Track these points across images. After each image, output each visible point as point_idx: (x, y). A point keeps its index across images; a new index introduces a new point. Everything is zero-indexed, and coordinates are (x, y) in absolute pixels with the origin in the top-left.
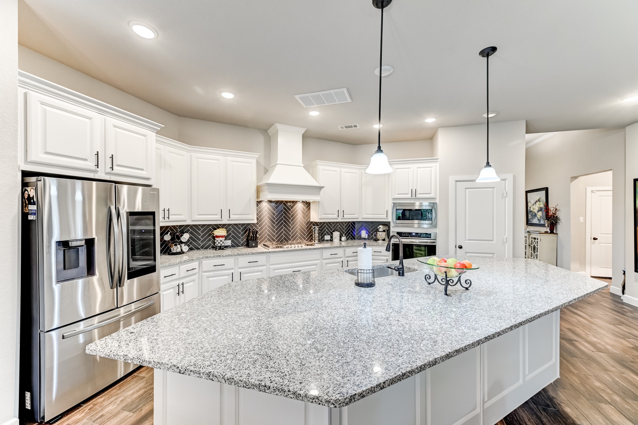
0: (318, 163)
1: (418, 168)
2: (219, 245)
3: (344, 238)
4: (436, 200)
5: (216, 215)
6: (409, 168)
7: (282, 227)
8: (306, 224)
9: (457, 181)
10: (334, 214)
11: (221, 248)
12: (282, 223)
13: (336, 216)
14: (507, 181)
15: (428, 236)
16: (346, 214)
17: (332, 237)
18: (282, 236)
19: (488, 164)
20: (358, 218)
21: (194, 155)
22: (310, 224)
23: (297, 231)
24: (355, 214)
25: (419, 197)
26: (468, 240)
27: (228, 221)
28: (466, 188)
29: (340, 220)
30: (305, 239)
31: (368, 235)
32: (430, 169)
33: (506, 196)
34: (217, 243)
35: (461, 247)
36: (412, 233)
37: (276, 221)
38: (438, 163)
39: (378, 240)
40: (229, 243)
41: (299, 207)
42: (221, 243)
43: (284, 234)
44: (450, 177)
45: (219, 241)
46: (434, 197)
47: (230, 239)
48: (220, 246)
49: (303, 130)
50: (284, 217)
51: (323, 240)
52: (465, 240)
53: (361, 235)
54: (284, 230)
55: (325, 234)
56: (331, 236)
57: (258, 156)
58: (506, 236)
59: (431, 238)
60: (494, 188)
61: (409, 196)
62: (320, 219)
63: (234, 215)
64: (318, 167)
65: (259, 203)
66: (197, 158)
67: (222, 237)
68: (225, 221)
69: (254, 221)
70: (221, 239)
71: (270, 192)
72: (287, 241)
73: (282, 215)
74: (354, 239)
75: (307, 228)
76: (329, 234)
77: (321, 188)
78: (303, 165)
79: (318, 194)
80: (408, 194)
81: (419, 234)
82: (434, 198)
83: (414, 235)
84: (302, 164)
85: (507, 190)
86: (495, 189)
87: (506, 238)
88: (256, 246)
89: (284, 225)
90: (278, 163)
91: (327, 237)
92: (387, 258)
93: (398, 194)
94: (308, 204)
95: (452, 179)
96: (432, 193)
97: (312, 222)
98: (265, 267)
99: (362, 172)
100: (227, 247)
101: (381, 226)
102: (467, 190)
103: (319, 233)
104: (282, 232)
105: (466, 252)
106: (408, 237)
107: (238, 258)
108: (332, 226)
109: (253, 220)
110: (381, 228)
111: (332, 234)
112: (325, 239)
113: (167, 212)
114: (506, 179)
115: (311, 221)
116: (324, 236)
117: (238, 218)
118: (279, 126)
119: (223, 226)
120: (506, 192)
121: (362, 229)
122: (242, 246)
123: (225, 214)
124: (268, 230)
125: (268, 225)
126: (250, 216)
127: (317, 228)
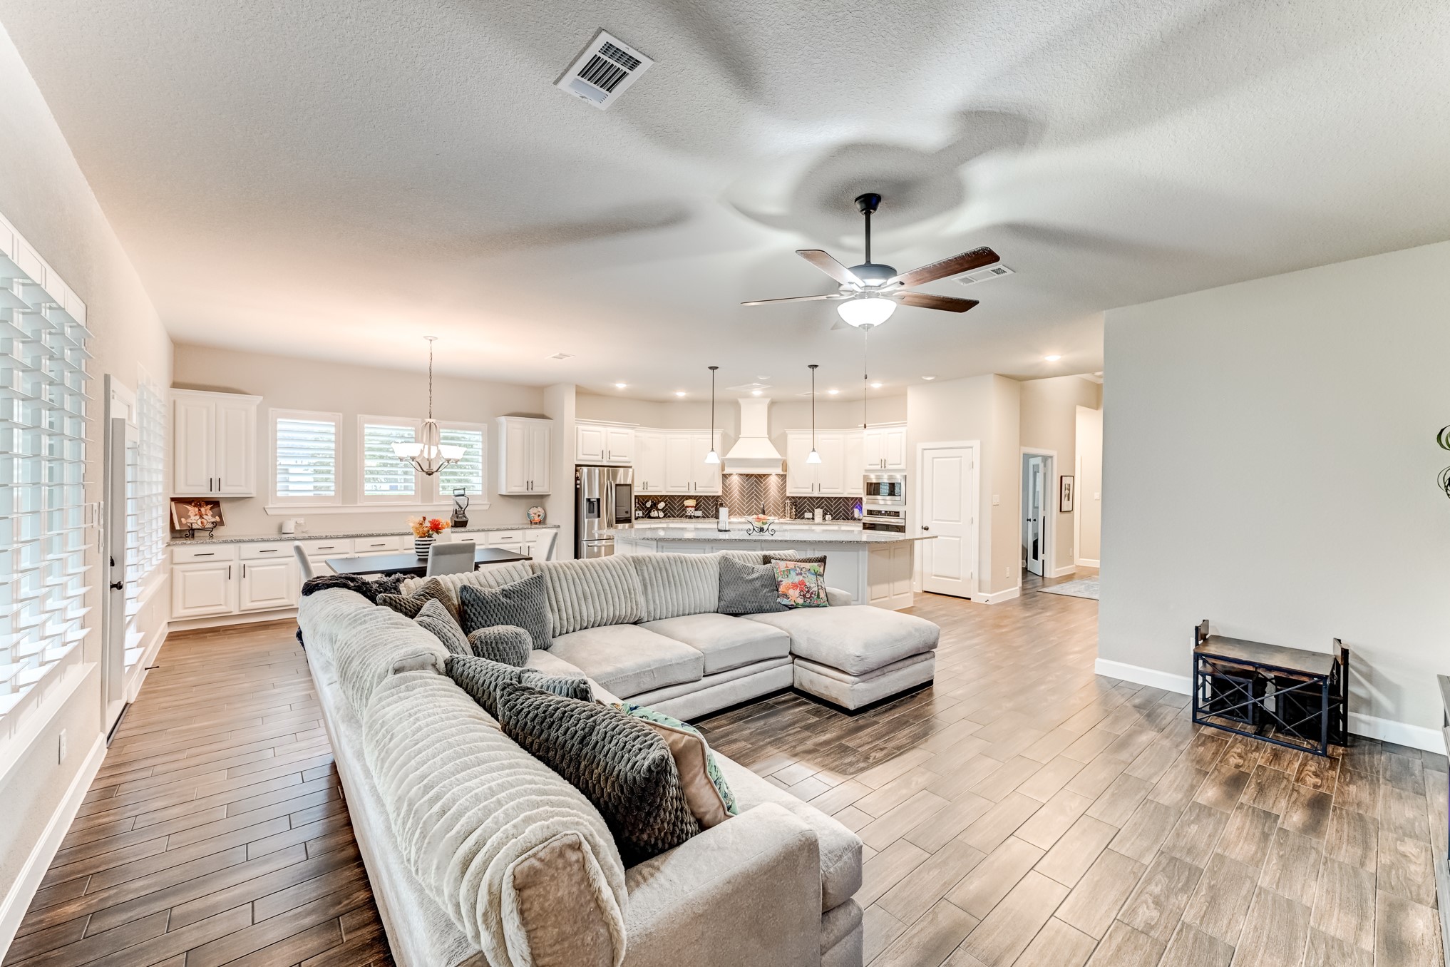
0: (786, 433)
1: (889, 433)
2: (689, 514)
3: (828, 517)
4: (905, 472)
5: (684, 487)
6: (881, 434)
7: (753, 501)
8: (781, 499)
9: (924, 450)
10: (808, 488)
11: (690, 517)
12: (753, 497)
13: (810, 490)
15: (896, 514)
16: (823, 488)
17: (813, 515)
18: (753, 510)
19: (814, 450)
22: (786, 499)
23: (771, 506)
24: (837, 488)
25: (888, 469)
26: (935, 520)
27: (695, 493)
28: (933, 458)
29: (816, 494)
30: (779, 515)
32: (900, 434)
33: (973, 467)
34: (687, 512)
35: (926, 529)
36: (881, 511)
37: (747, 494)
38: (907, 428)
40: (699, 513)
41: (773, 482)
42: (691, 512)
43: (755, 508)
44: (917, 444)
45: (689, 511)
46: (905, 468)
47: (701, 510)
50: (755, 490)
51: (803, 518)
52: (932, 521)
53: (854, 515)
54: (755, 504)
55: (805, 511)
56: (812, 513)
58: (973, 516)
59: (899, 516)
61: (878, 467)
63: (700, 487)
64: (788, 436)
65: (725, 476)
67: (691, 507)
68: (692, 493)
70: (690, 509)
71: (738, 466)
73: (753, 488)
74: (849, 519)
75: (781, 503)
76: (809, 512)
77: (782, 460)
78: (768, 436)
80: (877, 465)
81: (889, 512)
82: (902, 470)
83: (884, 514)
84: (766, 434)
85: (973, 460)
86: (962, 458)
87: (972, 518)
89: (755, 499)
90: (741, 435)
91: (808, 515)
93: (870, 465)
95: (918, 447)
96: (903, 463)
97: (789, 497)
100: (698, 517)
102: (935, 460)
103: (796, 509)
104: (753, 506)
106: (878, 515)
108: (814, 502)
109: (719, 492)
111: (814, 511)
112: (805, 517)
113: (645, 484)
114: (974, 447)
115: (786, 495)
116: (803, 514)
117: (702, 491)
118: (742, 402)
119: (692, 497)
120: (973, 462)
122: (712, 517)
123: (692, 486)
124: (738, 504)
125: (738, 499)
126: (716, 489)
127: (789, 503)
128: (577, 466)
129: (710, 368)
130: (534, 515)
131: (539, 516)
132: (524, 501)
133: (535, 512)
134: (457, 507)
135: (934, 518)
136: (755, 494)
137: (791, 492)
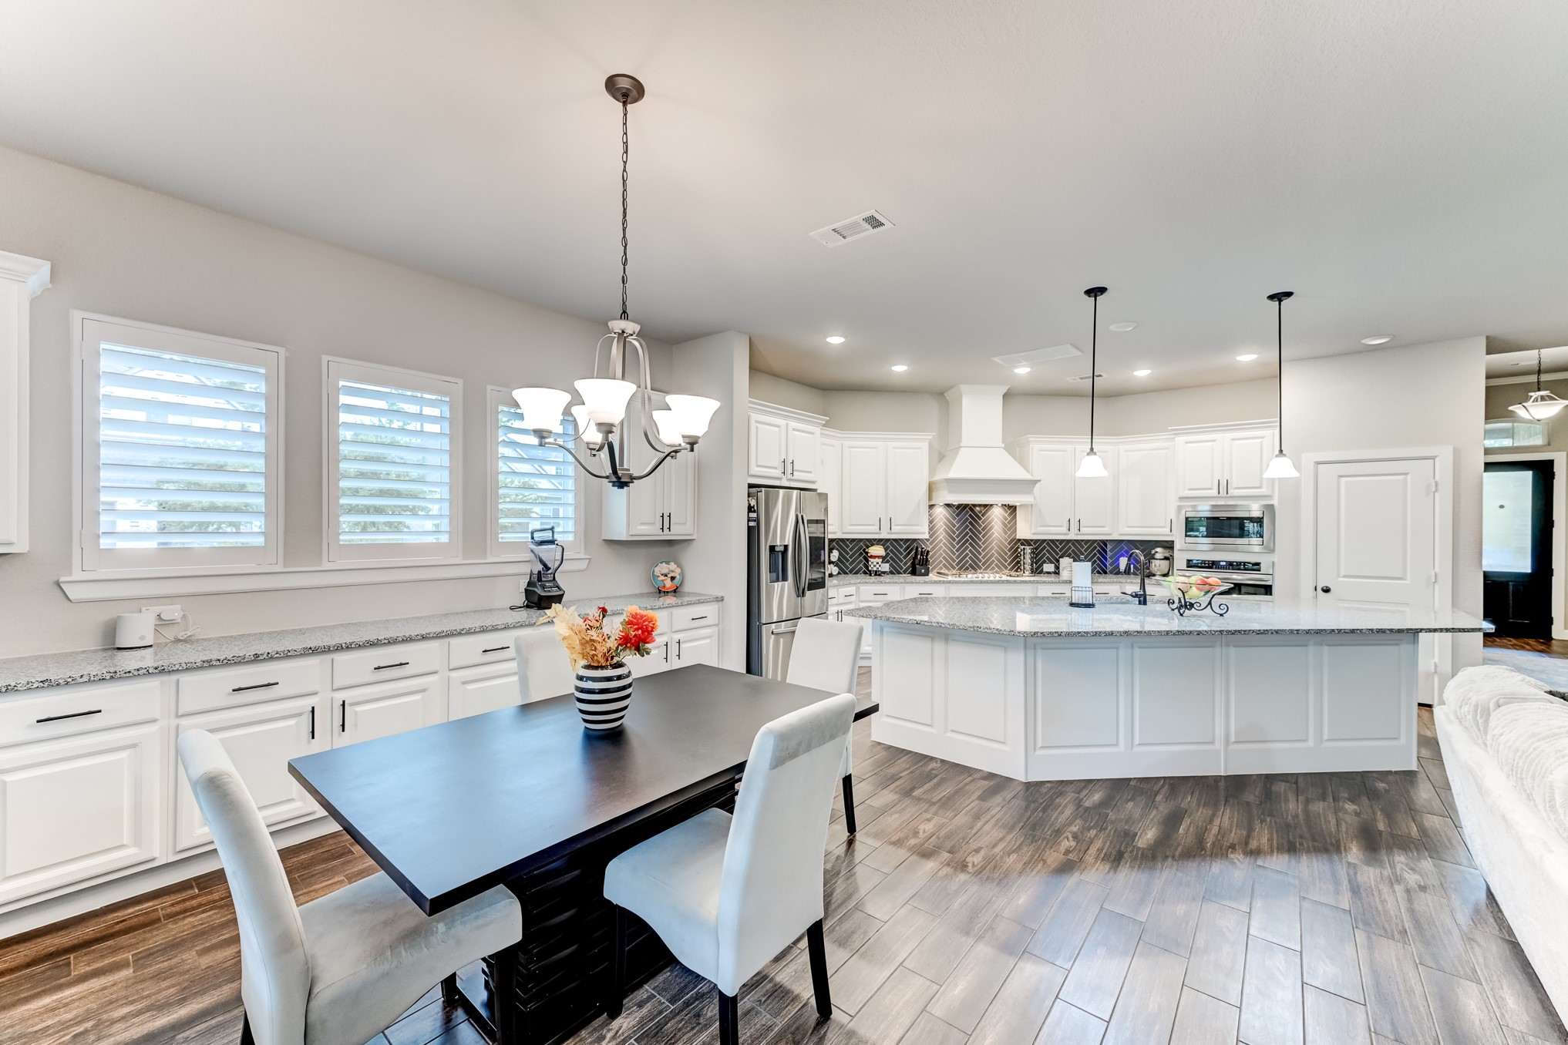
0: (1030, 439)
1: (1233, 440)
2: (875, 569)
4: (1272, 500)
5: (873, 525)
6: (1214, 441)
7: (967, 547)
8: (1009, 543)
9: (1318, 463)
10: (1062, 526)
11: (878, 574)
12: (967, 540)
13: (1064, 529)
14: (1437, 460)
15: (1254, 567)
16: (1084, 527)
17: (1057, 568)
18: (967, 561)
19: (1281, 454)
20: (1110, 534)
21: (846, 443)
22: (1016, 544)
23: (993, 554)
24: (1104, 527)
25: (1235, 495)
26: (1345, 576)
27: (888, 535)
28: (1342, 476)
29: (1072, 536)
30: (1006, 568)
32: (1260, 440)
33: (1436, 490)
34: (872, 566)
35: (1327, 590)
36: (1219, 562)
37: (957, 537)
38: (1278, 430)
39: (1154, 575)
40: (886, 567)
41: (997, 515)
42: (878, 566)
43: (970, 558)
44: (1303, 455)
45: (875, 564)
46: (1269, 493)
47: (887, 562)
48: (876, 571)
49: (1004, 390)
50: (970, 530)
51: (1041, 572)
52: (1338, 577)
53: (1118, 567)
54: (970, 551)
55: (1044, 562)
56: (1055, 564)
57: (931, 437)
58: (1437, 570)
59: (1259, 570)
60: (1407, 474)
61: (1211, 492)
62: (1033, 534)
63: (896, 525)
64: (1030, 446)
65: (931, 507)
66: (850, 447)
67: (879, 557)
68: (884, 535)
69: (924, 535)
70: (877, 560)
71: (950, 492)
72: (975, 570)
73: (967, 526)
74: (1105, 573)
75: (1010, 550)
76: (1051, 562)
77: (1035, 482)
78: (1003, 445)
79: (1030, 492)
80: (1207, 489)
81: (1235, 564)
82: (1269, 497)
83: (1224, 566)
84: (1002, 443)
85: (1437, 478)
86: (1409, 476)
87: (1436, 573)
88: (927, 574)
89: (970, 544)
90: (962, 446)
91: (1049, 567)
93: (1190, 489)
94: (1012, 509)
95: (1307, 459)
96: (1264, 486)
97: (1019, 540)
99: (1119, 450)
100: (884, 573)
101: (1159, 550)
102: (1343, 480)
103: (1032, 558)
104: (967, 554)
105: (1338, 600)
106: (1211, 568)
107: (904, 588)
108: (1057, 547)
109: (924, 533)
110: (1160, 552)
111: (1058, 561)
112: (1044, 570)
114: (1436, 456)
115: (1018, 538)
116: (1042, 565)
117: (900, 531)
118: (964, 388)
119: (879, 542)
120: (1437, 482)
121: (1121, 555)
122: (905, 572)
123: (885, 524)
124: (944, 551)
125: (944, 544)
126: (919, 527)
127: (1028, 550)
128: (751, 486)
129: (1089, 292)
130: (662, 578)
131: (673, 578)
132: (642, 552)
133: (665, 571)
134: (540, 567)
135: (1342, 574)
136: (971, 537)
137: (1036, 532)
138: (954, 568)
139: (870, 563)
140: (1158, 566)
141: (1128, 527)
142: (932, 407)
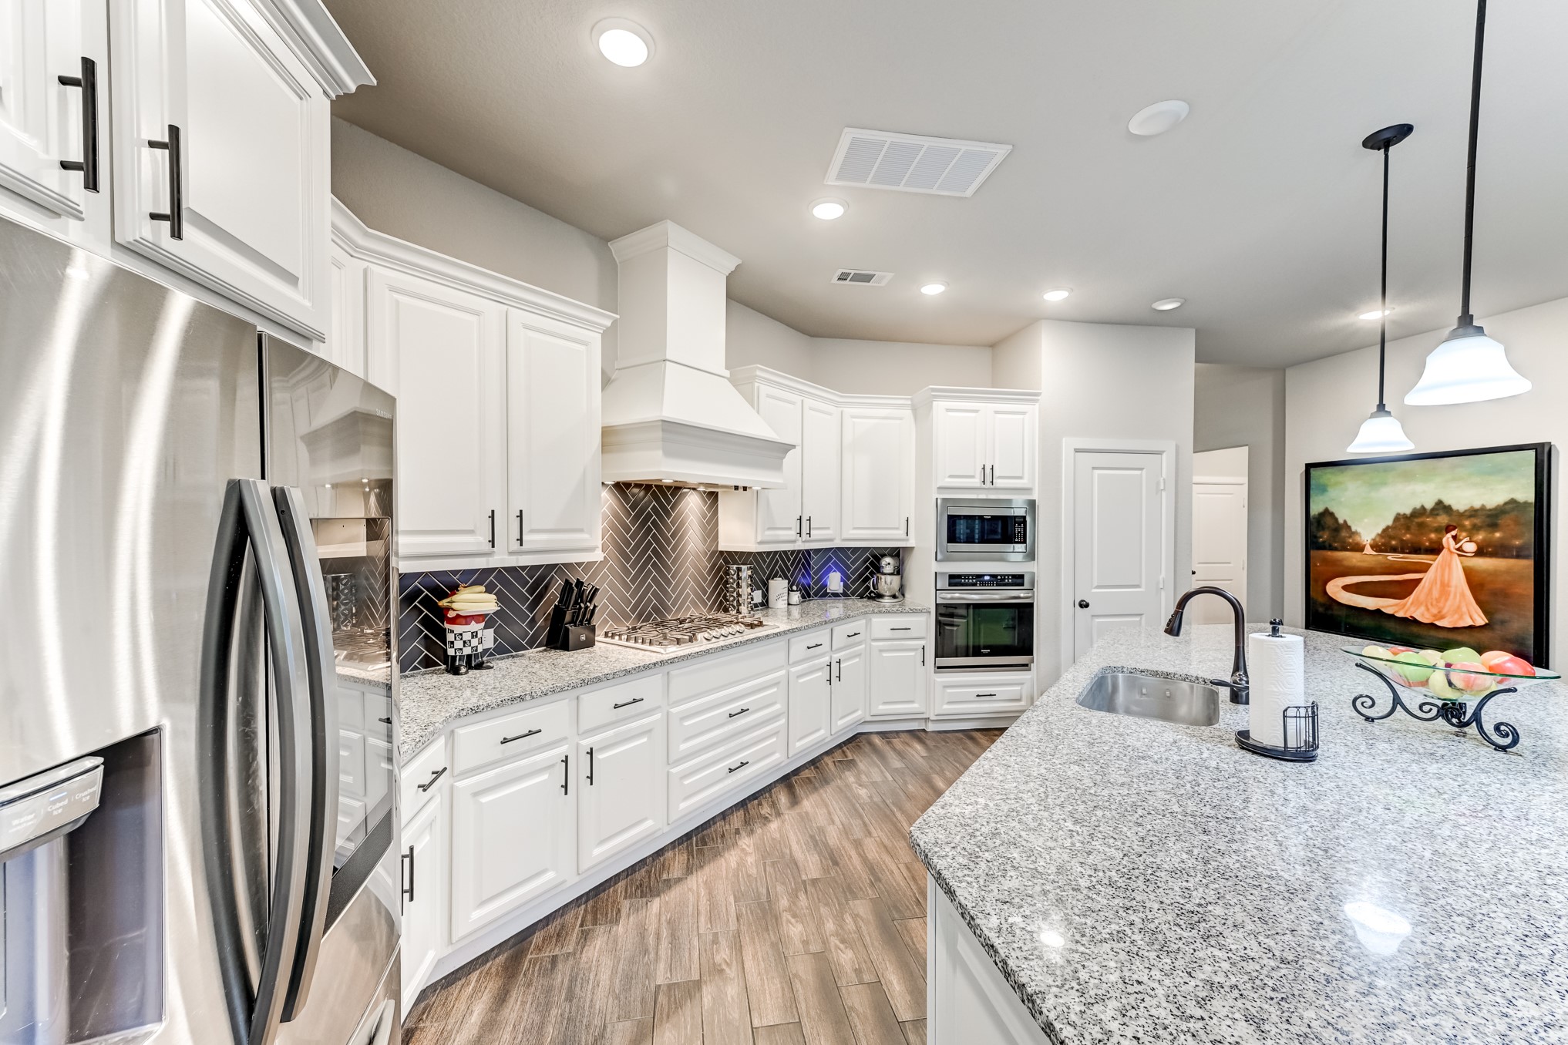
0: (758, 373)
1: (997, 412)
2: (467, 651)
3: (796, 597)
4: (1031, 494)
6: (976, 411)
8: (709, 560)
9: (1077, 451)
10: (790, 529)
11: (472, 663)
12: (650, 558)
13: (792, 534)
14: (1164, 455)
15: (1018, 580)
16: (813, 529)
17: (765, 596)
18: (650, 600)
20: (831, 540)
22: (718, 560)
23: (688, 582)
24: (828, 529)
25: (1000, 486)
26: (1098, 587)
27: (514, 558)
28: (1094, 468)
29: (797, 545)
30: (705, 605)
31: (846, 586)
32: (1021, 416)
33: (1166, 488)
34: (459, 644)
35: (1084, 605)
36: (983, 576)
37: (633, 552)
38: (1037, 405)
39: (880, 596)
40: (489, 639)
41: (692, 505)
42: (475, 642)
43: (655, 594)
44: (1064, 439)
45: (464, 637)
46: (1030, 485)
47: (492, 625)
48: (469, 657)
49: (730, 264)
50: (655, 537)
52: (1093, 588)
53: (825, 586)
54: (654, 579)
56: (763, 592)
57: (609, 323)
58: (1165, 574)
59: (1023, 585)
60: (1142, 469)
61: (976, 482)
62: (760, 543)
63: (535, 531)
64: (756, 385)
67: (478, 618)
68: (501, 559)
69: (596, 552)
70: (474, 626)
73: (648, 530)
74: (809, 596)
75: (709, 573)
76: (759, 588)
77: (787, 448)
78: (727, 373)
79: (778, 467)
80: (972, 477)
81: (999, 577)
82: (1028, 490)
83: (988, 581)
84: (726, 368)
85: (1164, 475)
86: (1144, 471)
87: (1163, 578)
89: (654, 565)
90: (668, 357)
91: (756, 596)
92: (922, 643)
93: (951, 476)
94: (712, 496)
95: (1068, 444)
96: (1026, 476)
97: (722, 553)
98: (658, 716)
99: (842, 413)
100: (485, 656)
101: (888, 560)
102: (1097, 472)
104: (649, 587)
105: (1093, 616)
106: (975, 585)
107: (578, 698)
108: (764, 562)
109: (593, 549)
110: (889, 564)
111: (766, 585)
114: (1164, 452)
115: (720, 549)
117: (543, 546)
119: (480, 577)
120: (1164, 479)
121: (829, 570)
122: (531, 644)
123: (507, 529)
124: (614, 586)
126: (585, 536)
127: (746, 573)
135: (1096, 584)
136: (654, 551)
137: (766, 539)
138: (627, 618)
139: (450, 637)
140: (887, 583)
141: (855, 528)
142: (585, 264)
